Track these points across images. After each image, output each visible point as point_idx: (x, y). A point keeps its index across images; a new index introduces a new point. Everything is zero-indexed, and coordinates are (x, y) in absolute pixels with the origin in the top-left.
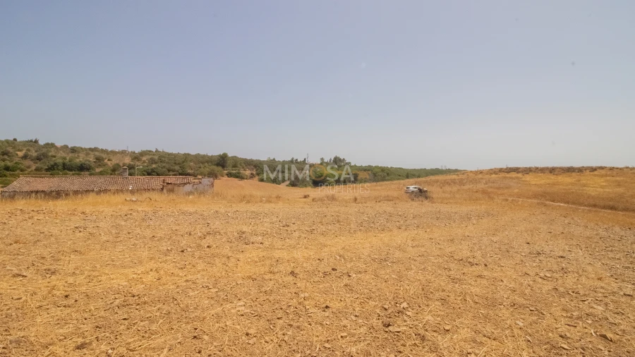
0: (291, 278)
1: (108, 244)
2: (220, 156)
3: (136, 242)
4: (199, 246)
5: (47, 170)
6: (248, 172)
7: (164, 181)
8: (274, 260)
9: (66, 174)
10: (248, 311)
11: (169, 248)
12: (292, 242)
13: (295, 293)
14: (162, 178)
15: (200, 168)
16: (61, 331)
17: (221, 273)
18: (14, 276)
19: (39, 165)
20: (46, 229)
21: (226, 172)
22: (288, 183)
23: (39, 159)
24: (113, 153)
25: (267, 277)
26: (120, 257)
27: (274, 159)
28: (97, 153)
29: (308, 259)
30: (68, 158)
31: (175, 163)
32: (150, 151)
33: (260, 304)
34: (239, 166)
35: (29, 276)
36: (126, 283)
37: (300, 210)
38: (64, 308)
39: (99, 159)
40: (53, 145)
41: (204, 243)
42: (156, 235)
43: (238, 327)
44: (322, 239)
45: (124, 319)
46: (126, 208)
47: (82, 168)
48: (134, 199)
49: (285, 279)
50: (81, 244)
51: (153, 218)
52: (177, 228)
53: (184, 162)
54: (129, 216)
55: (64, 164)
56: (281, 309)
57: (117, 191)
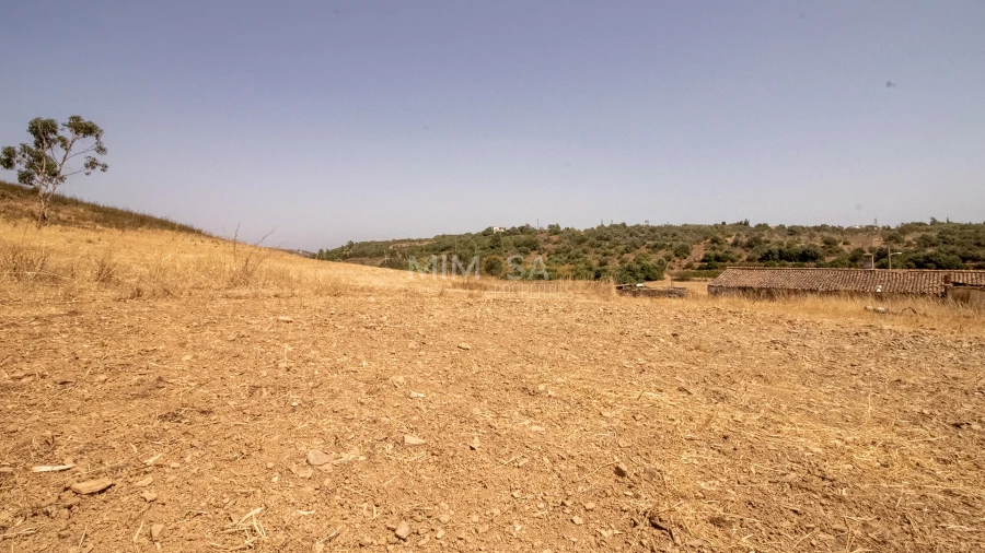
1: (812, 377)
3: (861, 383)
5: (761, 260)
7: (946, 279)
9: (784, 265)
11: (926, 412)
14: (943, 273)
16: (703, 485)
18: (680, 390)
19: (750, 253)
20: (735, 338)
23: (750, 245)
24: (852, 231)
26: (825, 402)
28: (825, 234)
30: (785, 243)
31: (978, 244)
32: (920, 224)
35: (695, 394)
36: (819, 450)
38: (717, 453)
39: (829, 243)
40: (765, 226)
42: (903, 379)
45: (795, 512)
46: (860, 323)
47: (805, 257)
48: (880, 309)
50: (771, 366)
51: (911, 346)
52: (960, 374)
54: (862, 337)
55: (780, 251)
57: (852, 294)
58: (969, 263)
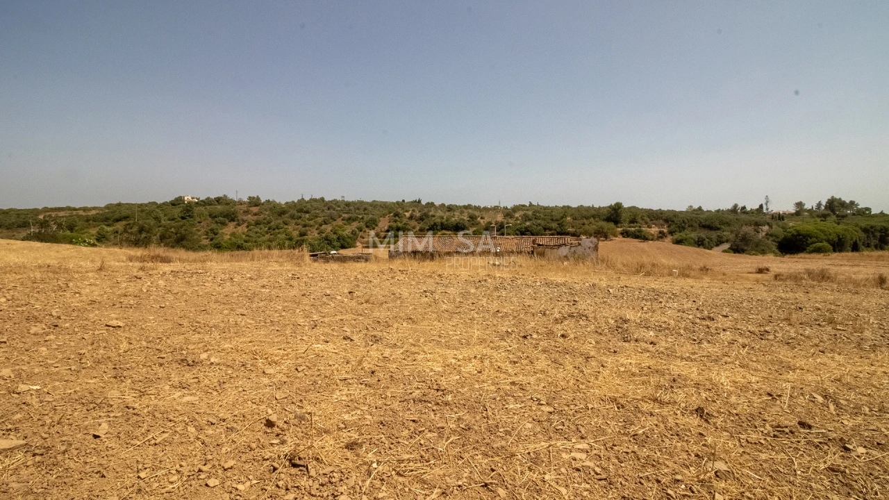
0: (695, 421)
1: (446, 315)
2: (610, 207)
3: (476, 315)
4: (550, 334)
5: (428, 230)
6: (654, 230)
7: (534, 242)
8: (667, 377)
10: (591, 464)
11: (509, 330)
12: (714, 350)
13: (697, 455)
14: (533, 238)
15: (584, 224)
16: (346, 416)
17: (568, 382)
18: (345, 338)
19: (422, 225)
20: (399, 290)
21: (619, 229)
22: (726, 246)
23: (421, 219)
24: (486, 209)
25: (645, 407)
26: (450, 332)
27: (700, 208)
28: (470, 211)
29: (744, 389)
30: (445, 217)
31: (552, 220)
32: (524, 206)
33: (618, 458)
34: (640, 220)
35: (356, 340)
36: (440, 369)
37: (743, 292)
38: (364, 387)
39: (472, 218)
40: (432, 204)
41: (559, 329)
42: (501, 309)
43: (563, 491)
44: (784, 354)
46: (483, 273)
47: (457, 228)
48: (497, 263)
49: (683, 420)
50: (420, 310)
51: (509, 287)
52: (532, 303)
53: (562, 218)
54: (483, 283)
55: (442, 224)
56: (658, 481)
57: (482, 254)
58: (548, 232)
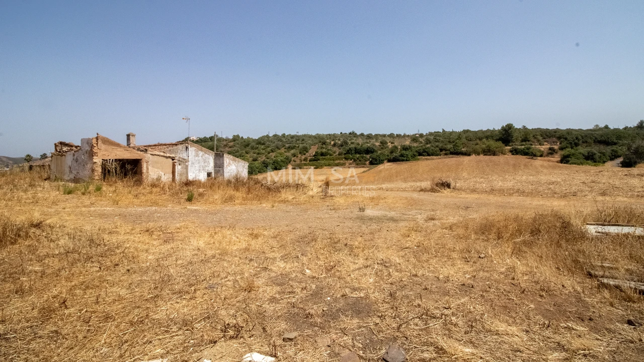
6: (545, 147)
15: (476, 144)
21: (509, 148)
28: (384, 138)
31: (449, 142)
34: (532, 139)
39: (383, 143)
58: (444, 152)
